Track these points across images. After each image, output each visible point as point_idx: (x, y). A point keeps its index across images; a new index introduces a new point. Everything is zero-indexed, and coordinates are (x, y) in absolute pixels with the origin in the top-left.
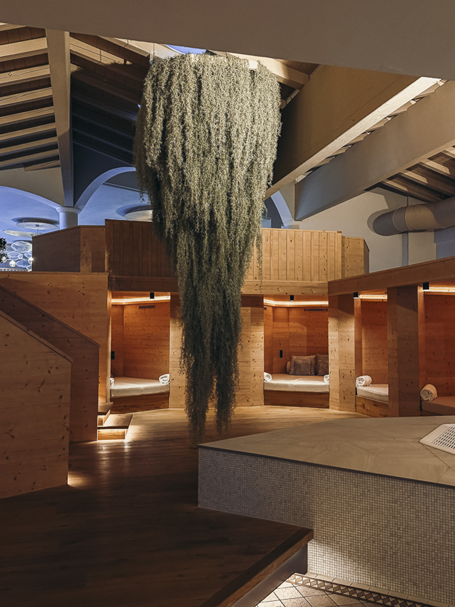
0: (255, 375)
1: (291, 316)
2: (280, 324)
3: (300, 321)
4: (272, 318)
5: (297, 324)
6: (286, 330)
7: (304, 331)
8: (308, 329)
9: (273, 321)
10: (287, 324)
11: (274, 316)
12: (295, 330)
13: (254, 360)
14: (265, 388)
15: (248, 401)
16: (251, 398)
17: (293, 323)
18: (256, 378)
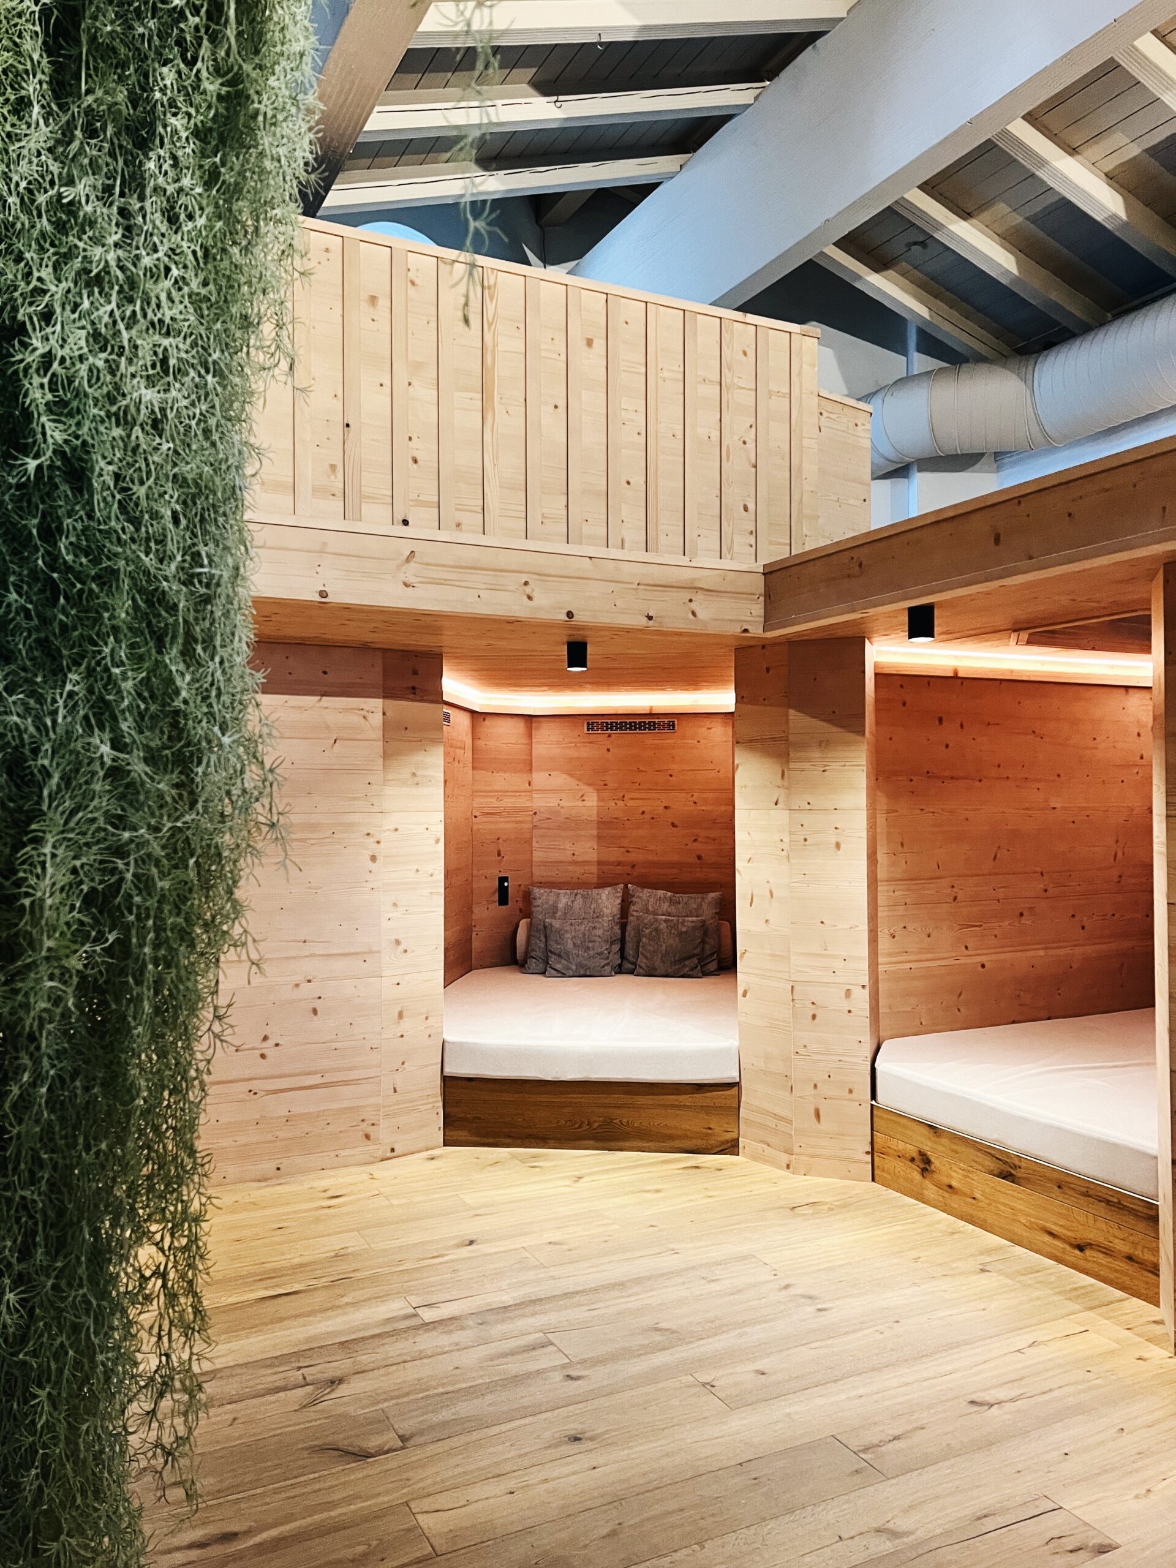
0: (400, 1015)
1: (539, 750)
2: (501, 780)
3: (572, 768)
4: (469, 754)
5: (560, 780)
6: (522, 802)
7: (590, 804)
8: (600, 799)
9: (474, 768)
10: (525, 777)
11: (474, 750)
12: (553, 802)
13: (398, 942)
14: (448, 1071)
15: (367, 1137)
16: (383, 1124)
17: (545, 774)
18: (406, 1025)
